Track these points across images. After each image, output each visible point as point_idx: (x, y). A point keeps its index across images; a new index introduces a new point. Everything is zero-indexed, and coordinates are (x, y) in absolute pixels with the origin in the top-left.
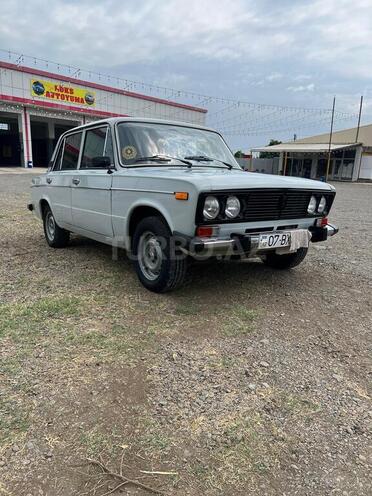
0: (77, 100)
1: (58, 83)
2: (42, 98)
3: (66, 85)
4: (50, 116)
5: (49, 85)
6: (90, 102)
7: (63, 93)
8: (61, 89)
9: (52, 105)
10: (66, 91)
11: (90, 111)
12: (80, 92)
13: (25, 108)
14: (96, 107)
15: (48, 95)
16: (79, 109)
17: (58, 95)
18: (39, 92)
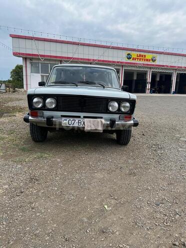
0: (147, 60)
1: (139, 53)
2: (131, 61)
3: (142, 54)
4: (133, 69)
5: (134, 54)
6: (154, 60)
7: (140, 57)
8: (140, 55)
9: (135, 63)
10: (142, 57)
11: (153, 65)
12: (149, 56)
13: (122, 66)
14: (157, 63)
15: (133, 59)
16: (148, 65)
17: (138, 59)
18: (129, 58)
